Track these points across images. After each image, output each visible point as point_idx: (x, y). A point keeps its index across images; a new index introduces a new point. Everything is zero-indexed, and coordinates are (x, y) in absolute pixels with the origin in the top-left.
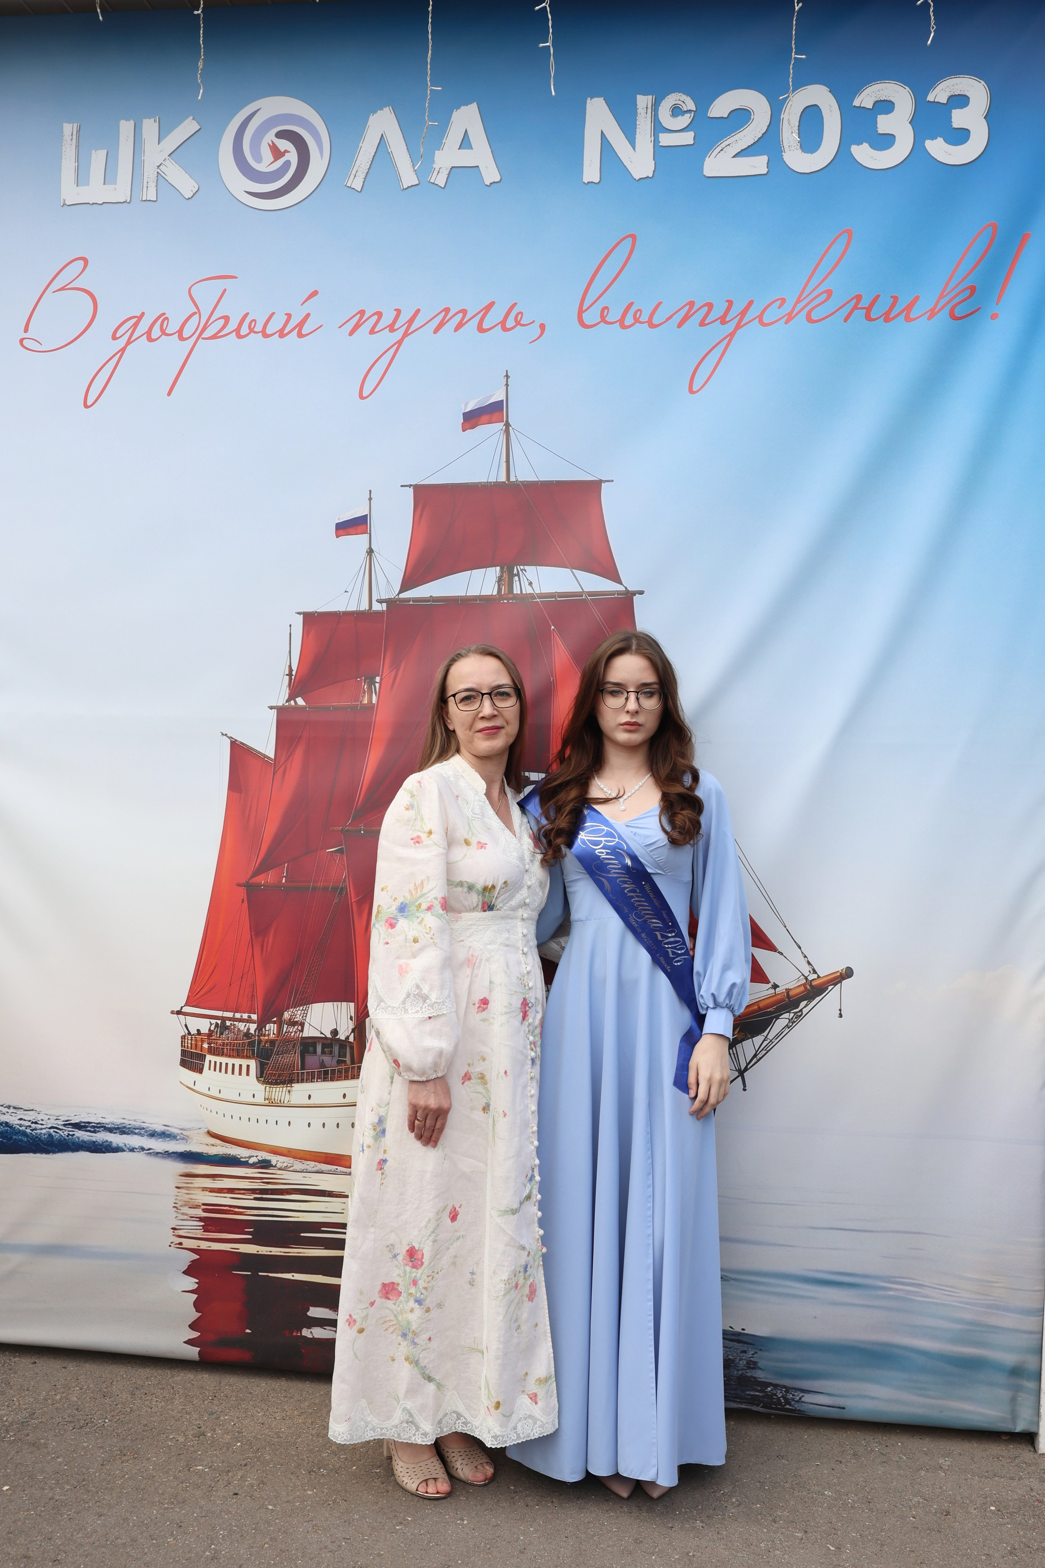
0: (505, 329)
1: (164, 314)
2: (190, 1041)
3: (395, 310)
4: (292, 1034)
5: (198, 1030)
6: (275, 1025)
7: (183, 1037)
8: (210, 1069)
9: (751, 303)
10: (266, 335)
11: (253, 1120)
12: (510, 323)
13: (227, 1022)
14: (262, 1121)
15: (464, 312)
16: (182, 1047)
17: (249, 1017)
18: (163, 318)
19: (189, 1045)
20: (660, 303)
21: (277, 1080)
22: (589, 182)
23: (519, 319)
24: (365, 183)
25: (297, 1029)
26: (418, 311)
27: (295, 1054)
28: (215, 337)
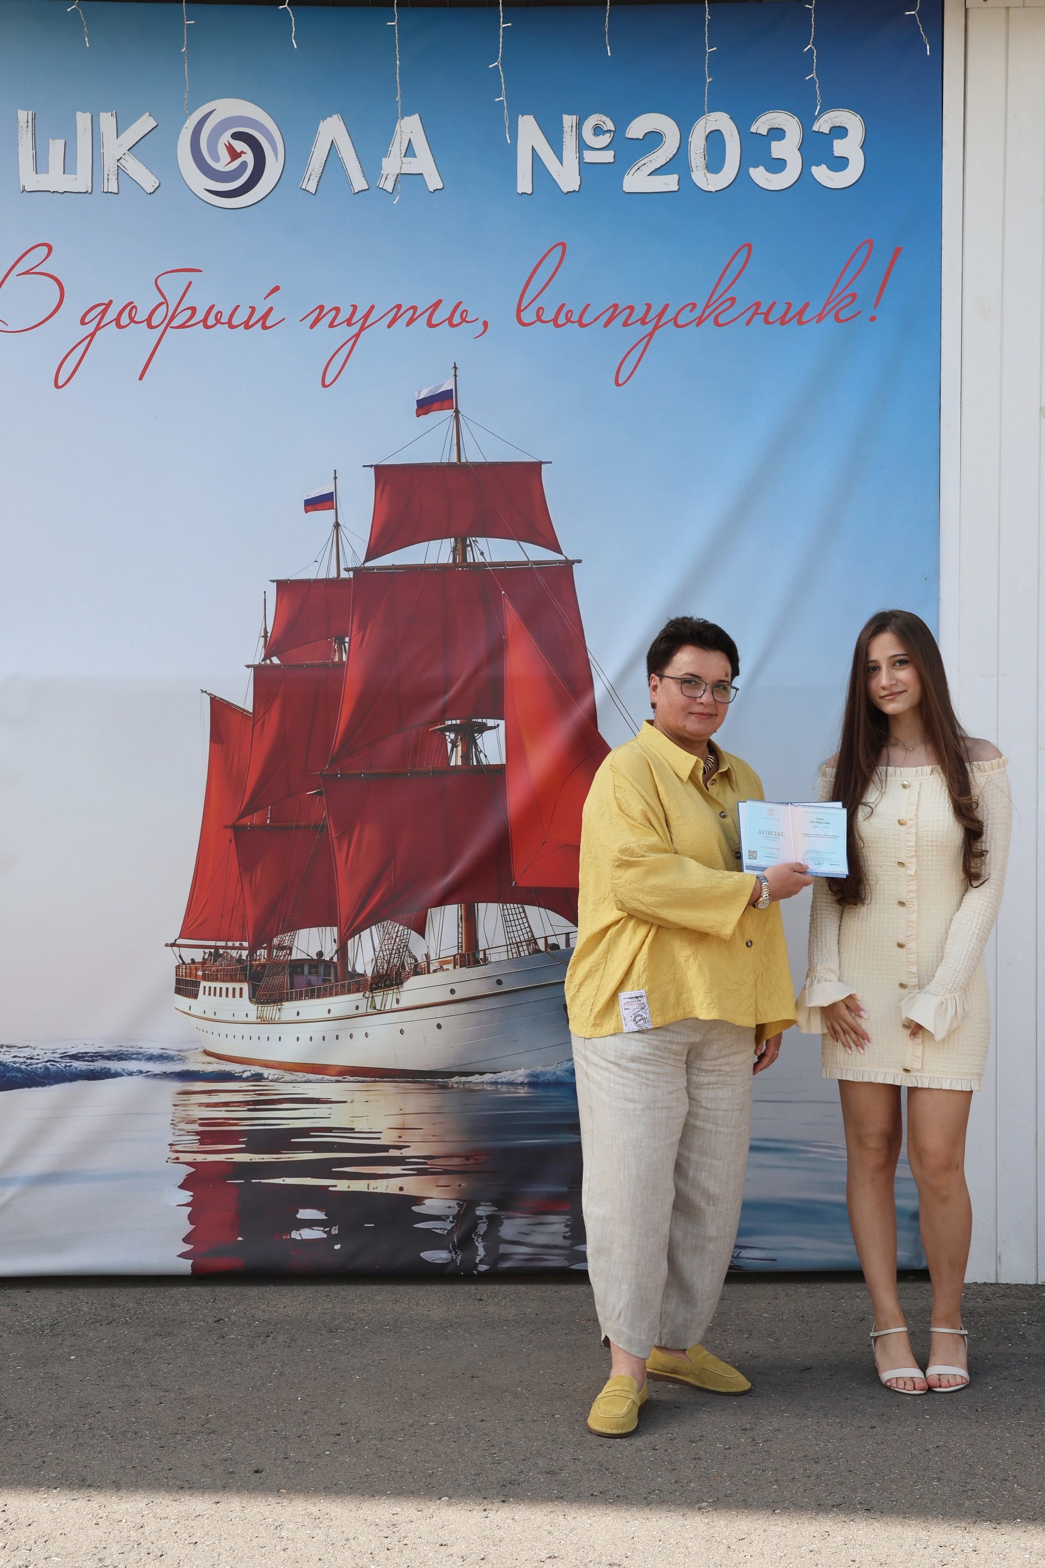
0: (452, 325)
1: (132, 303)
2: (184, 971)
3: (352, 306)
4: (282, 958)
5: (193, 960)
6: (266, 951)
7: (178, 967)
8: (204, 994)
9: (667, 306)
10: (232, 327)
11: (247, 1038)
12: (456, 319)
13: (220, 950)
14: (255, 1038)
15: (414, 308)
16: (176, 976)
17: (241, 944)
18: (131, 307)
19: (184, 974)
20: (588, 305)
21: (268, 1000)
22: (522, 193)
23: (464, 316)
24: (319, 186)
25: (286, 953)
26: (372, 307)
27: (285, 975)
28: (182, 326)
